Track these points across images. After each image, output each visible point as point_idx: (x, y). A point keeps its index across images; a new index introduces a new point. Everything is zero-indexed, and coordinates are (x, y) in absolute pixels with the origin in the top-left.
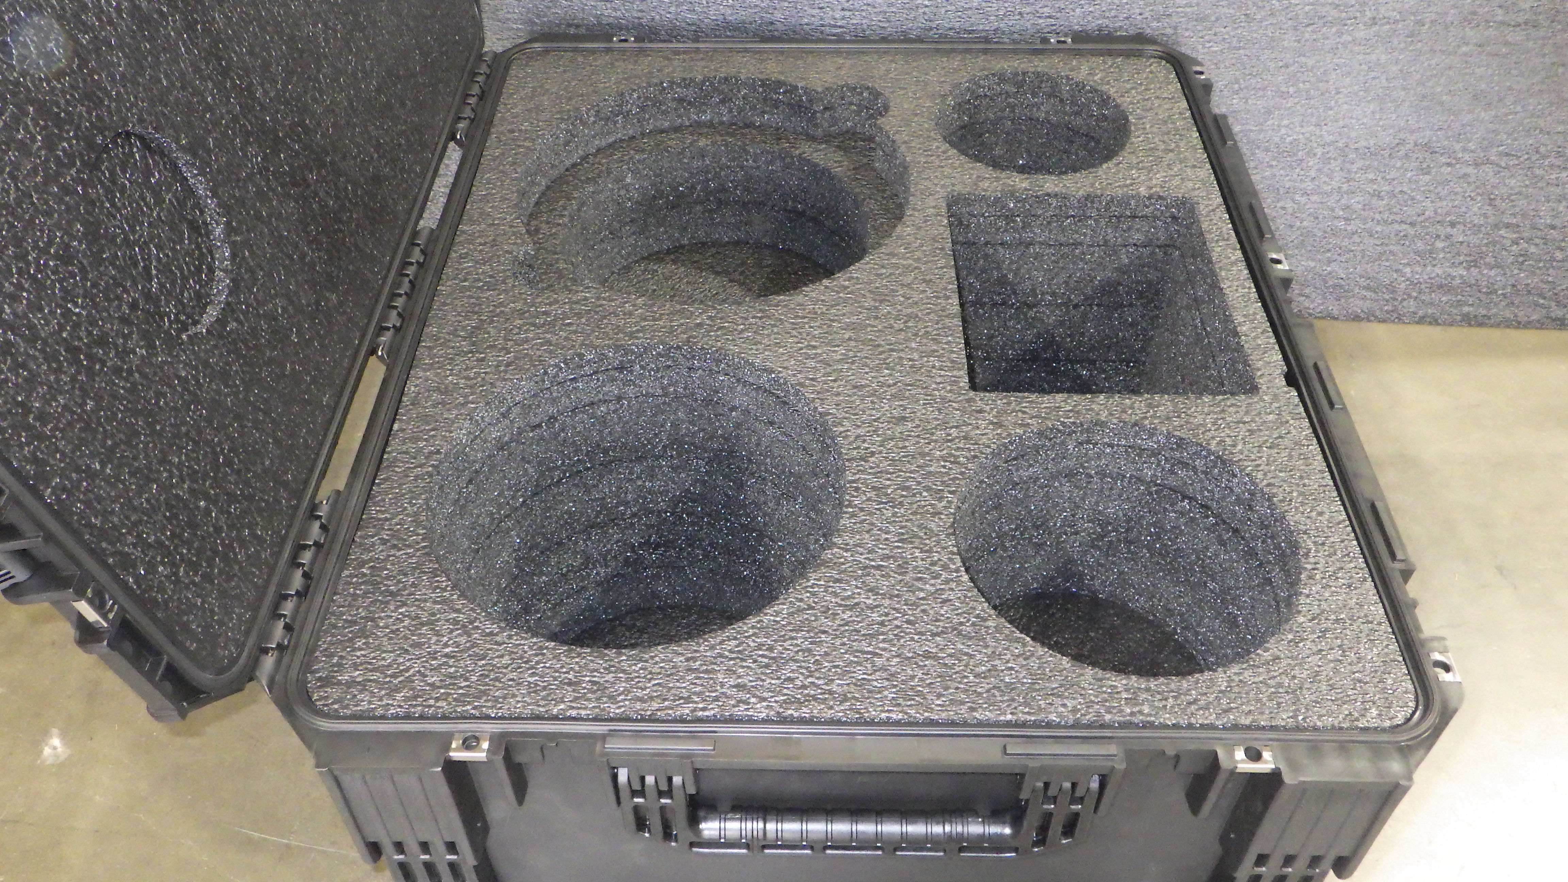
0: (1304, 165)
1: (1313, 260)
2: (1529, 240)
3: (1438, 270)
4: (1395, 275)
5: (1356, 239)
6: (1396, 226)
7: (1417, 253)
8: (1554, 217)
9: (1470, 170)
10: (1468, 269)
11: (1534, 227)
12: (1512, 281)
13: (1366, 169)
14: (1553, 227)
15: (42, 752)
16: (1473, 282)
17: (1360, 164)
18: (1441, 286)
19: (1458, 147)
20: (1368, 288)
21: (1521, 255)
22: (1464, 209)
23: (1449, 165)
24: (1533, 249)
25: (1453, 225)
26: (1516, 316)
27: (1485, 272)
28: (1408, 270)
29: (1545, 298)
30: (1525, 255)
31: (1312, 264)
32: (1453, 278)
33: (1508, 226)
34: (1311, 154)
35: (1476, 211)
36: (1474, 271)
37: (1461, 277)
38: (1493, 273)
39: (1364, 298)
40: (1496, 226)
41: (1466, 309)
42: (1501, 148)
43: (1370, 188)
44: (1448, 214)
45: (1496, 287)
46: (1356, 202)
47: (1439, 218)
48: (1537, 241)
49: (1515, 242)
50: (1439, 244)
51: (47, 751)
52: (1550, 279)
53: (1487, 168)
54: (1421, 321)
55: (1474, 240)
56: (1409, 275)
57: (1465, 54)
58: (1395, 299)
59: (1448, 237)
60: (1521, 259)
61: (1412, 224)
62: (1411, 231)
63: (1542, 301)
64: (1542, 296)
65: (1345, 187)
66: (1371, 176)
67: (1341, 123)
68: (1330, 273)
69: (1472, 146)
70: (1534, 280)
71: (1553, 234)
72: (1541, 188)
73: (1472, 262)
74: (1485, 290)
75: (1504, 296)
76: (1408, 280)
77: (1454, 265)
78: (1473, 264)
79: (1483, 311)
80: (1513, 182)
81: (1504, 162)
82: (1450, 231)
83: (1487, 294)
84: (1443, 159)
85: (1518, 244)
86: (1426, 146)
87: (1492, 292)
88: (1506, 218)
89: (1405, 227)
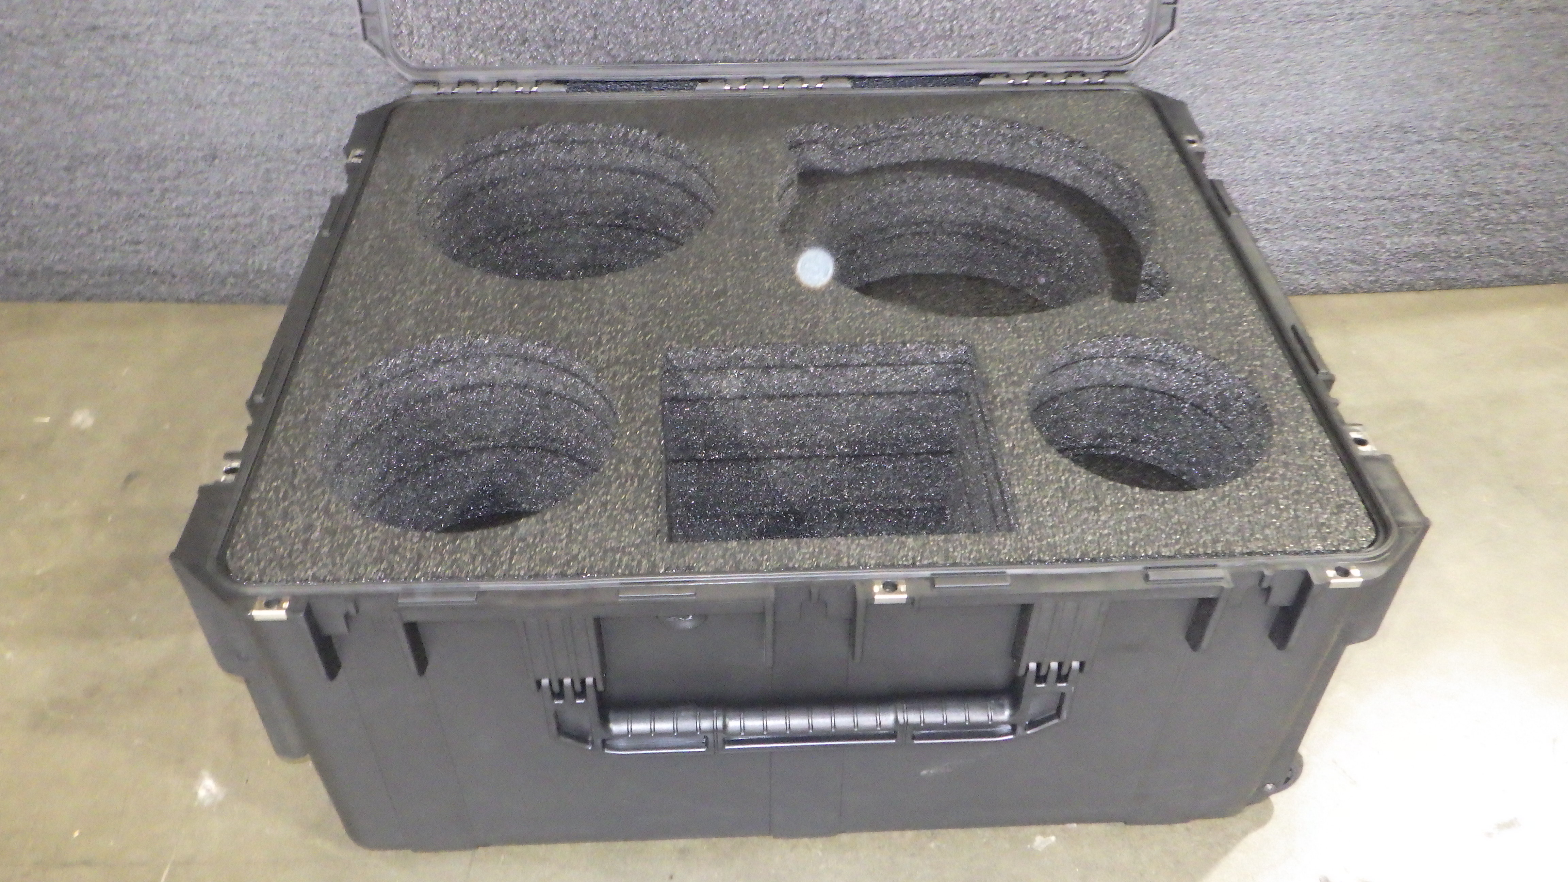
0: (1296, 152)
1: (1307, 239)
2: (1489, 206)
3: (1414, 240)
4: (1377, 248)
5: (1343, 216)
6: (1377, 202)
7: (1395, 225)
8: (1510, 183)
9: (1438, 146)
10: (1438, 236)
11: (1493, 194)
12: (1476, 245)
13: (1349, 151)
14: (1508, 193)
15: (196, 794)
16: (1443, 248)
17: (1344, 146)
18: (1416, 255)
19: (1426, 125)
20: (1353, 262)
21: (1482, 220)
22: (1433, 182)
23: (1419, 142)
24: (1493, 214)
25: (1425, 196)
26: (1480, 277)
27: (1453, 238)
28: (1388, 242)
29: (1503, 258)
30: (1485, 219)
31: (1306, 243)
32: (1427, 246)
33: (1472, 195)
34: (1301, 141)
35: (1443, 181)
36: (1444, 237)
37: (1433, 243)
38: (1459, 238)
39: (1351, 271)
40: (1461, 196)
41: (1438, 274)
42: (1463, 124)
43: (1354, 168)
44: (1420, 187)
45: (1463, 251)
46: (1341, 182)
47: (1413, 192)
48: (1497, 206)
50: (1415, 216)
51: (202, 793)
52: (1507, 240)
53: (1452, 143)
54: (1400, 288)
55: (1444, 209)
56: (1388, 246)
57: (1429, 42)
58: (1377, 270)
59: (1422, 208)
60: (1482, 224)
61: (1391, 199)
62: (1390, 206)
63: (1501, 261)
64: (1501, 256)
65: (1332, 169)
66: (1353, 157)
67: (1327, 111)
68: (1320, 251)
69: (1438, 124)
70: (1493, 243)
71: (1510, 199)
72: (1497, 158)
73: (1442, 229)
74: (1453, 255)
75: (1470, 259)
76: (1388, 251)
77: (1426, 234)
78: (1443, 232)
79: (1452, 275)
80: (1472, 154)
81: (1465, 137)
82: (1422, 202)
83: (1455, 258)
84: (1415, 138)
85: (1479, 210)
86: (1400, 127)
87: (1459, 256)
88: (1469, 188)
89: (1384, 202)
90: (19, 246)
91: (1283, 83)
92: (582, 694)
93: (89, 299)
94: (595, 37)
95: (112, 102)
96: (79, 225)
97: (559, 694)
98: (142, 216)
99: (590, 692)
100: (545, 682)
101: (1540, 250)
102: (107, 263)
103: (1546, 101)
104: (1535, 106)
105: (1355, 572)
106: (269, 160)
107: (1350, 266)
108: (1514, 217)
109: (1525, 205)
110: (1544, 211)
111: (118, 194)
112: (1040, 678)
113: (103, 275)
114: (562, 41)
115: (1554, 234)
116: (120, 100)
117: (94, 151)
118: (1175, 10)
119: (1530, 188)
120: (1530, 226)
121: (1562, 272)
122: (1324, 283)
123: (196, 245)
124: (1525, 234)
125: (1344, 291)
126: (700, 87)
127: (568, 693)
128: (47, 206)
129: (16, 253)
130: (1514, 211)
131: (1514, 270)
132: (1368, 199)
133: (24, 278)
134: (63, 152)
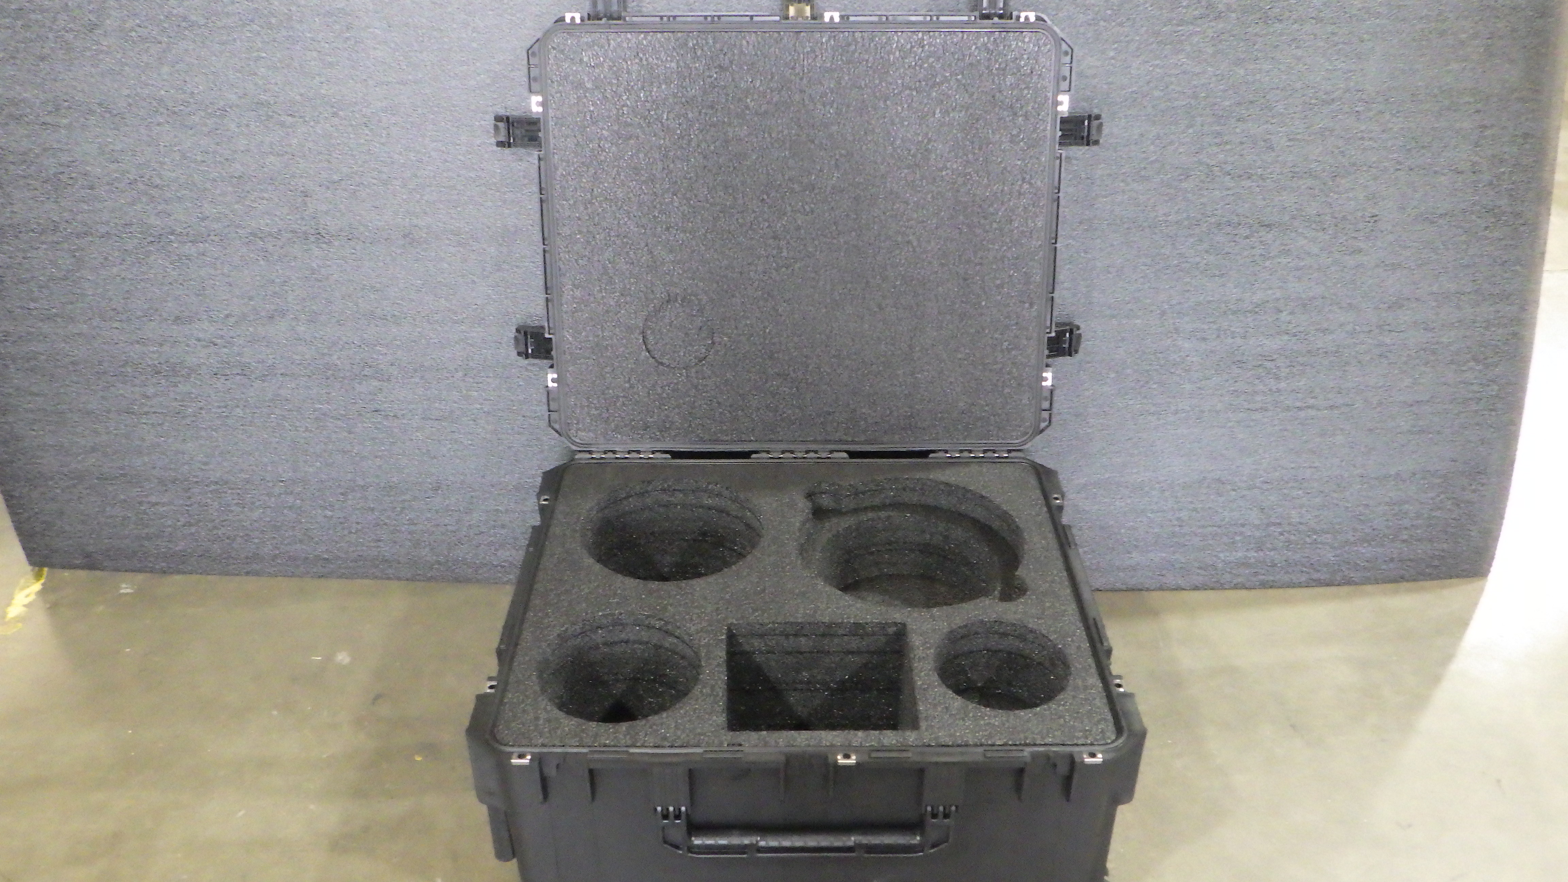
0: (1150, 495)
1: (1165, 552)
2: (1289, 532)
3: (1240, 554)
4: (1215, 559)
5: (1188, 538)
6: (1210, 529)
7: (1225, 544)
8: (1301, 517)
9: (1246, 493)
10: (1257, 552)
11: (1290, 524)
12: (1284, 558)
13: (1186, 495)
14: (1301, 523)
16: (1262, 560)
17: (1182, 492)
18: (1243, 564)
19: (1236, 479)
20: (1200, 568)
21: (1286, 542)
22: (1247, 516)
23: (1234, 490)
24: (1292, 537)
25: (1243, 525)
26: (1292, 580)
27: (1268, 553)
28: (1221, 555)
30: (1289, 541)
31: (1164, 555)
32: (1250, 558)
33: (1274, 524)
34: (1153, 488)
35: (1254, 517)
36: (1261, 554)
37: (1254, 557)
38: (1272, 553)
39: (1198, 574)
40: (1268, 525)
41: (1261, 578)
42: (1261, 479)
43: (1191, 506)
44: (1239, 519)
45: (1276, 562)
46: (1184, 515)
47: (1234, 522)
48: (1293, 532)
49: (1281, 534)
50: (1238, 538)
52: (1306, 555)
53: (1256, 491)
54: (1236, 587)
55: (1257, 534)
56: (1223, 558)
57: (1230, 427)
58: (1217, 574)
59: (1242, 533)
60: (1287, 544)
61: (1219, 527)
62: (1219, 531)
63: (1305, 569)
64: (1303, 565)
65: (1176, 506)
66: (1190, 499)
67: (1167, 469)
68: (1175, 560)
69: (1245, 478)
70: (1297, 557)
71: (1302, 528)
72: (1289, 501)
73: (1258, 547)
74: (1270, 564)
75: (1282, 567)
76: (1223, 561)
77: (1248, 550)
78: (1259, 549)
79: (1272, 578)
80: (1272, 498)
81: (1265, 486)
82: (1242, 529)
83: (1271, 567)
84: (1229, 487)
86: (1219, 480)
87: (1274, 565)
88: (1273, 520)
89: (1215, 528)
90: (301, 541)
91: (1136, 452)
92: (678, 816)
93: (340, 577)
94: (690, 426)
95: (380, 454)
96: (343, 529)
97: (665, 816)
98: (385, 524)
99: (683, 817)
100: (659, 809)
101: (1331, 562)
102: (356, 554)
103: (1317, 464)
104: (1310, 467)
105: (1100, 756)
106: (474, 491)
107: (1198, 571)
108: (1308, 540)
109: (1315, 533)
110: (1329, 536)
111: (372, 510)
112: (934, 816)
113: (351, 562)
114: (669, 428)
115: (1339, 552)
116: (386, 453)
117: (362, 483)
118: (1050, 414)
119: (1316, 520)
120: (1320, 546)
121: (1351, 578)
122: (1181, 582)
123: (417, 544)
124: (1318, 551)
125: (1196, 588)
126: (754, 456)
127: (672, 816)
128: (325, 517)
129: (298, 546)
130: (1308, 536)
131: (1316, 576)
132: (1203, 527)
133: (299, 563)
134: (342, 483)
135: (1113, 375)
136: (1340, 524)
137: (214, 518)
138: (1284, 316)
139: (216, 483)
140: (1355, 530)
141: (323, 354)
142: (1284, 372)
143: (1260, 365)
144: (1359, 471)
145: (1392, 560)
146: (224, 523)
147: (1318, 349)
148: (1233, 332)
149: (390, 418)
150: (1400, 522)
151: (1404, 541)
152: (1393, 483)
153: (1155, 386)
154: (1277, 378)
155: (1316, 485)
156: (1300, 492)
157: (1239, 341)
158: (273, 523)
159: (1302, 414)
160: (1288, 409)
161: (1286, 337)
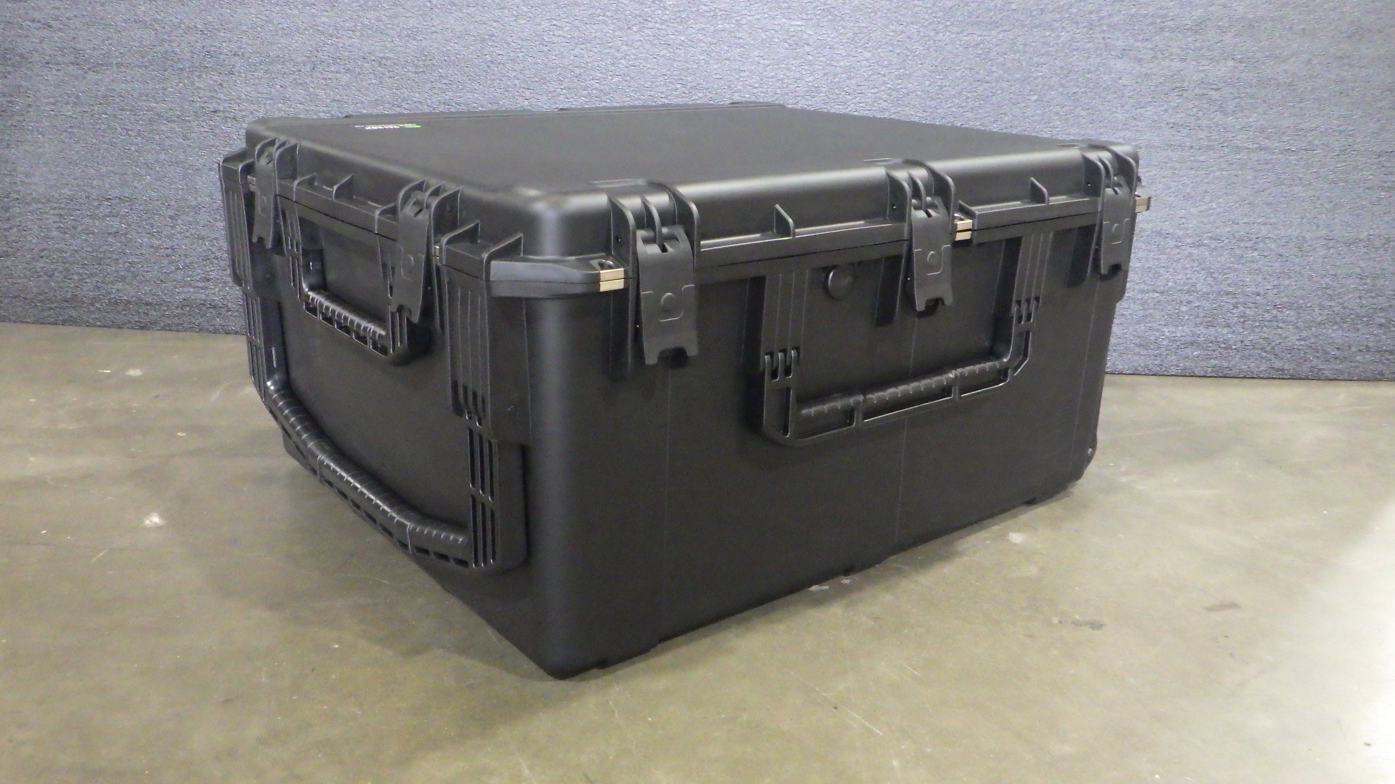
2: (1244, 305)
3: (1187, 330)
7: (1169, 315)
8: (1258, 286)
9: (1192, 250)
10: (1207, 328)
12: (1240, 338)
14: (1258, 294)
16: (1214, 339)
18: (1192, 344)
20: (1140, 346)
21: (1241, 317)
22: (1194, 280)
23: (1177, 247)
25: (1189, 292)
27: (1220, 330)
29: (1266, 352)
30: (1244, 316)
32: (1198, 336)
33: (1228, 293)
35: (1203, 282)
36: (1212, 330)
37: (1204, 335)
38: (1225, 331)
39: (1139, 354)
40: (1219, 294)
41: (1213, 362)
42: (1209, 235)
44: (1185, 284)
45: (1230, 343)
47: (1179, 288)
48: (1250, 305)
49: (1236, 307)
50: (1184, 309)
52: (1266, 336)
53: (1203, 249)
55: (1207, 305)
56: (1167, 334)
57: (1172, 168)
59: (1188, 302)
60: (1242, 320)
61: (1162, 293)
62: (1162, 298)
63: (1264, 354)
64: (1263, 349)
70: (1255, 337)
71: (1259, 299)
72: (1243, 264)
73: (1209, 322)
74: (1223, 345)
75: (1237, 351)
76: (1168, 338)
77: (1196, 325)
78: (1210, 325)
79: (1225, 364)
81: (1214, 244)
82: (1187, 297)
83: (1225, 348)
85: (1237, 307)
86: (1159, 233)
87: (1228, 348)
88: (1224, 287)
89: (1157, 295)
90: (123, 279)
93: (163, 328)
96: (170, 263)
101: (1295, 347)
102: (183, 296)
103: (1274, 220)
104: (1265, 224)
107: (1137, 350)
108: (1267, 316)
109: (1275, 307)
110: (1292, 313)
113: (176, 308)
115: (1304, 334)
119: (1275, 291)
120: (1281, 325)
121: (1320, 370)
124: (1280, 331)
129: (120, 285)
130: (1267, 311)
131: (1278, 364)
132: (1142, 292)
133: (120, 308)
134: (173, 203)
135: (1035, 97)
136: (1303, 298)
137: (33, 247)
138: (1228, 38)
139: (39, 201)
140: (1322, 307)
141: (163, 40)
142: (1231, 106)
143: (1204, 95)
144: (1323, 232)
145: (1368, 349)
146: (43, 254)
147: (1270, 80)
148: (1171, 54)
149: (229, 120)
150: (1375, 301)
151: (1381, 325)
152: (1364, 250)
153: (1084, 113)
154: (1222, 110)
155: (1273, 246)
156: (1256, 254)
157: (1177, 65)
158: (95, 254)
159: (1254, 157)
160: (1237, 150)
161: (1231, 63)
